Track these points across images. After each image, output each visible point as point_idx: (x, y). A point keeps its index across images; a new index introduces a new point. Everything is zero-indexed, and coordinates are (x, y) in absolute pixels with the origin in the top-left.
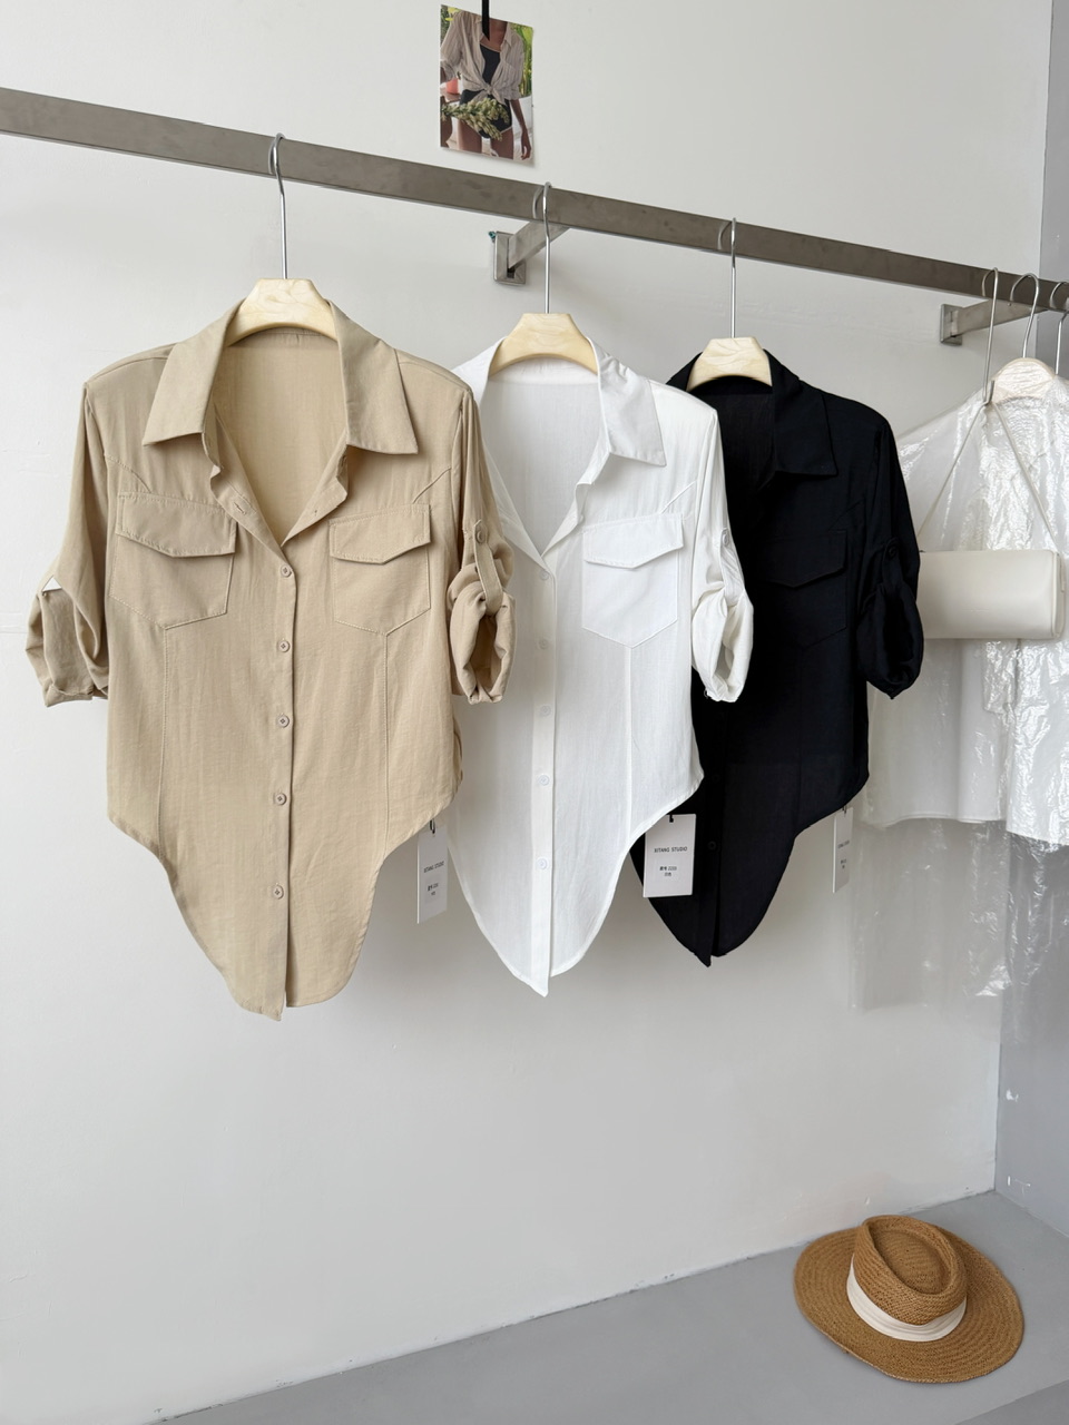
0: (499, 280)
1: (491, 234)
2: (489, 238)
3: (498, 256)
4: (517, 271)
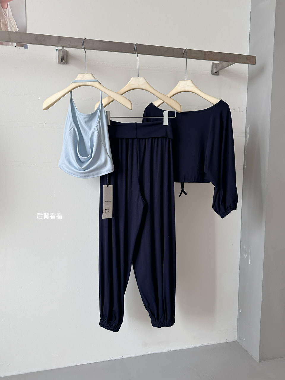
0: (58, 63)
1: (56, 50)
3: (58, 56)
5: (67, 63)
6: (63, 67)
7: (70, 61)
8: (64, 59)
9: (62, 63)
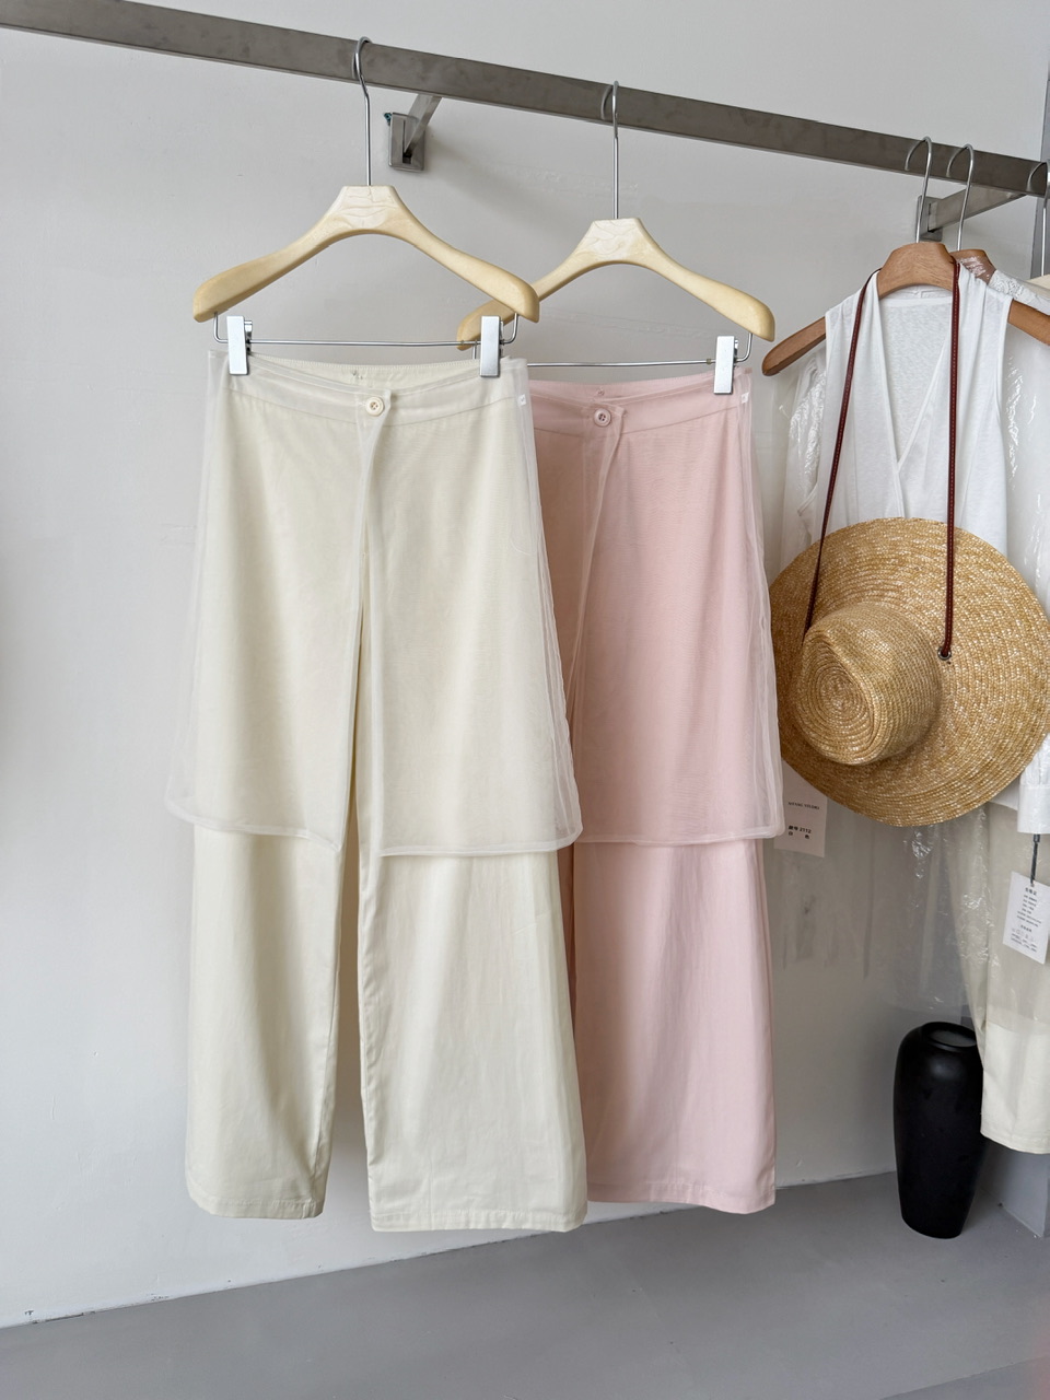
0: (394, 166)
1: (387, 116)
2: (385, 120)
3: (393, 141)
4: (415, 152)
5: (422, 167)
6: (409, 181)
7: (436, 161)
8: (412, 154)
9: (404, 165)
